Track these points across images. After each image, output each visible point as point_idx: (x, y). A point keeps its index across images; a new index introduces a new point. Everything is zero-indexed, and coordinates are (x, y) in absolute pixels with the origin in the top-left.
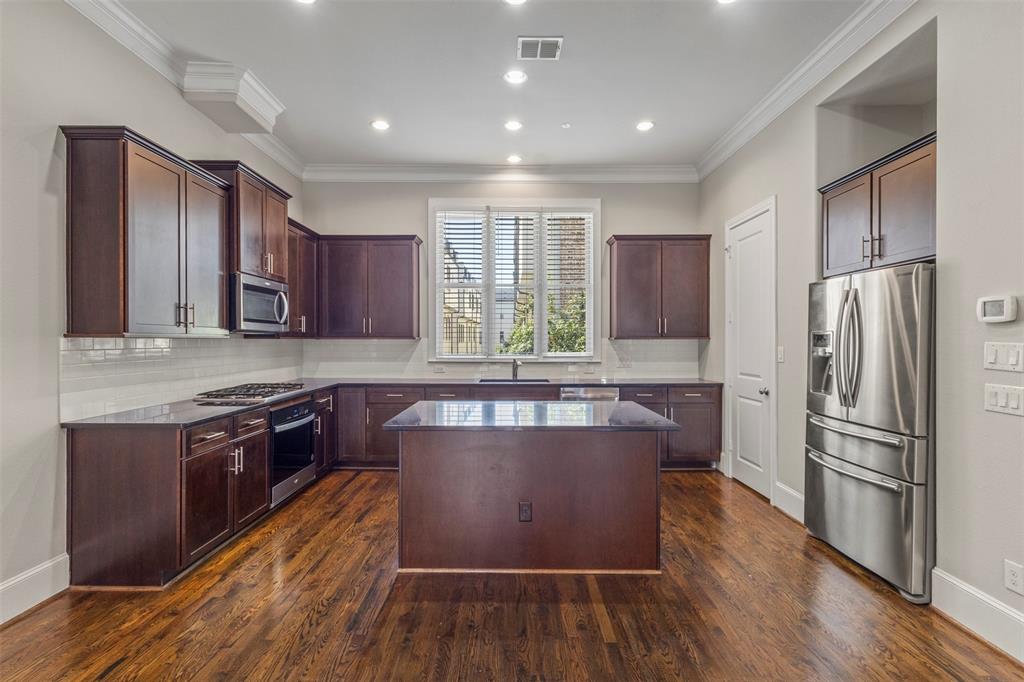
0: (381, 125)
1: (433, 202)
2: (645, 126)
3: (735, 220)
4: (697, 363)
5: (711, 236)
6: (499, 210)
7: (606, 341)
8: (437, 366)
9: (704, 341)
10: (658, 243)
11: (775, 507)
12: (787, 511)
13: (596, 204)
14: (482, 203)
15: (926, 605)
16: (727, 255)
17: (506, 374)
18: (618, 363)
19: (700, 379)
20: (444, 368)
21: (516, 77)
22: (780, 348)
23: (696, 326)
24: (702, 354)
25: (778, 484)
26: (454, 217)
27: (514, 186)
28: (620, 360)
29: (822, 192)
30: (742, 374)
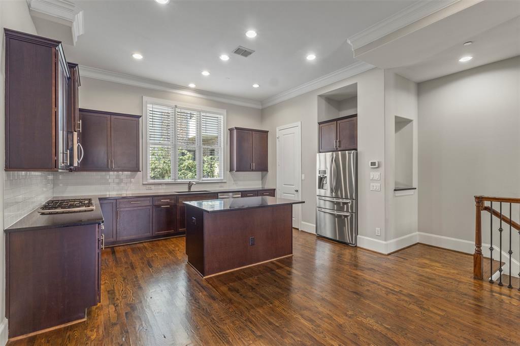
0: (138, 56)
1: (145, 98)
2: (256, 86)
3: (282, 127)
4: (261, 182)
5: (268, 131)
6: (181, 108)
7: (228, 172)
8: (148, 186)
9: (265, 172)
10: (251, 132)
11: (302, 231)
12: (306, 231)
13: (224, 111)
14: (173, 103)
15: (356, 246)
16: (277, 140)
17: (185, 189)
18: (233, 182)
19: (262, 188)
20: (153, 187)
21: (225, 58)
22: (303, 175)
23: (263, 167)
24: (263, 178)
25: (302, 222)
26: (157, 108)
27: (187, 97)
28: (234, 181)
29: (319, 124)
30: (285, 185)
